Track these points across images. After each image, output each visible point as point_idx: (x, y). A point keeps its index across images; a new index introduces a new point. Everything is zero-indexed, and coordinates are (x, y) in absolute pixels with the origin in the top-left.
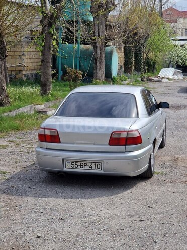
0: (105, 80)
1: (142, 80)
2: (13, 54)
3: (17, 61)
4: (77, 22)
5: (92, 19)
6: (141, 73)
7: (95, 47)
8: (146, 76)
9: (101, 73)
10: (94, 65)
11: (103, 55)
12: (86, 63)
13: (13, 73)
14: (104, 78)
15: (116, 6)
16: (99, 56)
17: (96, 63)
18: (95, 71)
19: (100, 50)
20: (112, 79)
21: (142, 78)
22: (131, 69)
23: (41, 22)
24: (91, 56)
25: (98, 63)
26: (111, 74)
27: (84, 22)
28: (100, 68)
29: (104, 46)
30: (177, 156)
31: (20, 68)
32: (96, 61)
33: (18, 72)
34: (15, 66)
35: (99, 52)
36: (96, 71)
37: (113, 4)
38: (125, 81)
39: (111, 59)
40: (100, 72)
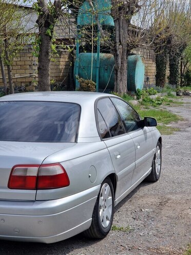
0: (127, 93)
1: (177, 95)
2: (23, 63)
3: (28, 71)
4: (96, 27)
5: (112, 23)
6: (177, 87)
7: (116, 56)
8: (182, 90)
9: (123, 85)
10: (115, 75)
11: (125, 65)
12: (106, 73)
13: (23, 85)
14: (126, 90)
15: (139, 7)
16: (120, 65)
17: (117, 74)
18: (115, 83)
19: (122, 59)
20: (136, 92)
21: (177, 93)
22: (163, 82)
23: (37, 22)
24: (112, 66)
25: (119, 73)
26: (134, 86)
27: (104, 27)
28: (121, 80)
29: (126, 54)
30: (169, 196)
31: (30, 79)
32: (117, 71)
33: (28, 84)
34: (25, 78)
35: (120, 61)
36: (117, 82)
37: (137, 6)
38: (154, 94)
39: (134, 69)
40: (121, 84)
